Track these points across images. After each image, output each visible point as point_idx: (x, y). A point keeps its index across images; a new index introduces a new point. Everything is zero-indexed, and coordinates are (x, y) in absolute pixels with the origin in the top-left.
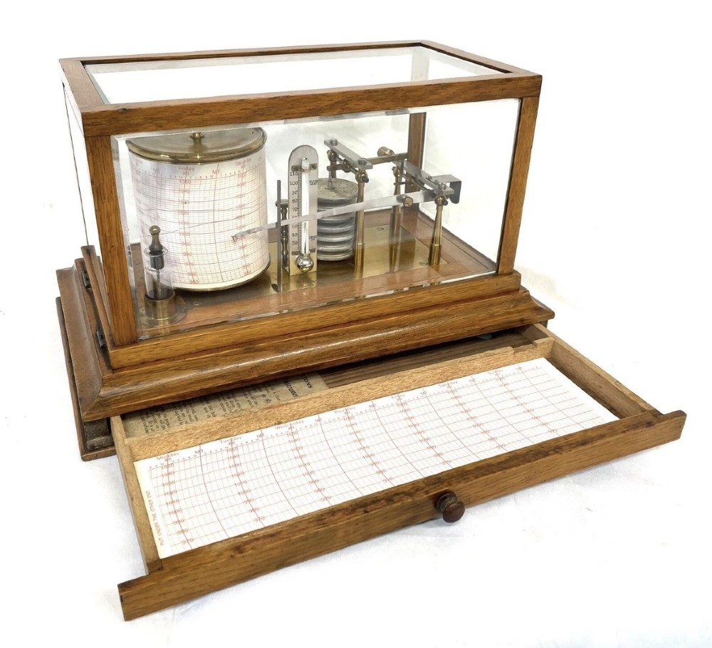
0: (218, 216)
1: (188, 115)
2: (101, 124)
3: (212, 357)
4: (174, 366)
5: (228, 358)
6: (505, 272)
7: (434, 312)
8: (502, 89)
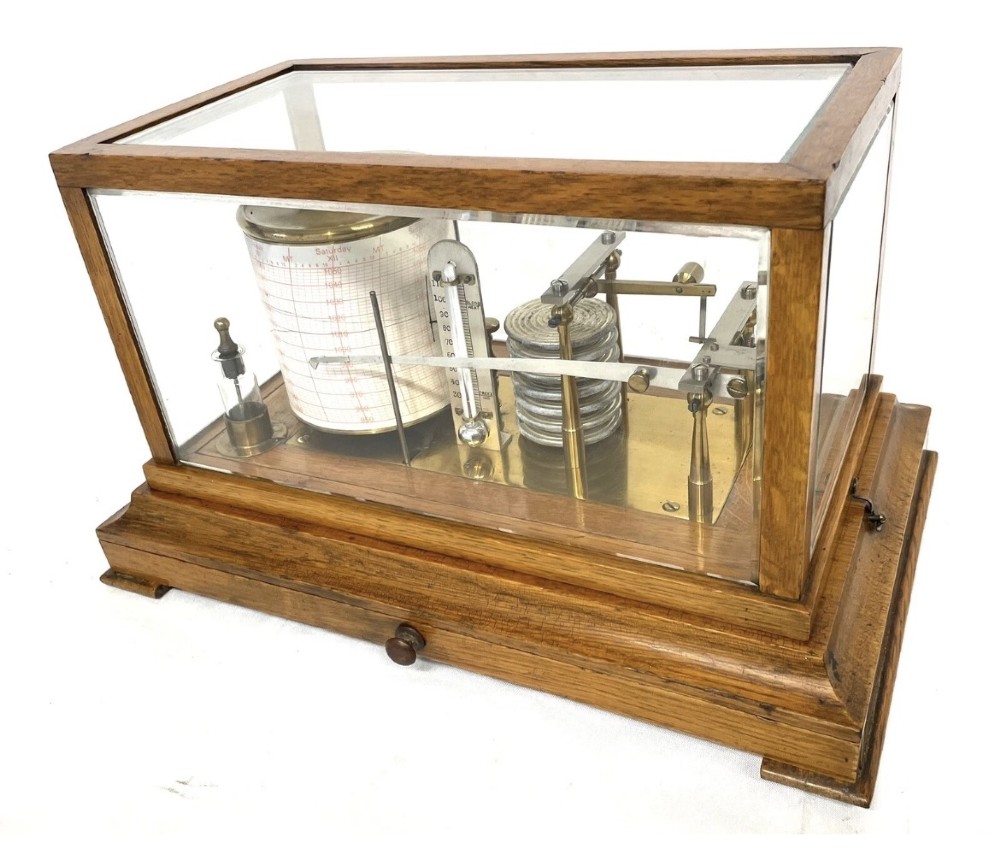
2: (68, 172)
6: (776, 592)
7: (591, 605)
8: (710, 202)
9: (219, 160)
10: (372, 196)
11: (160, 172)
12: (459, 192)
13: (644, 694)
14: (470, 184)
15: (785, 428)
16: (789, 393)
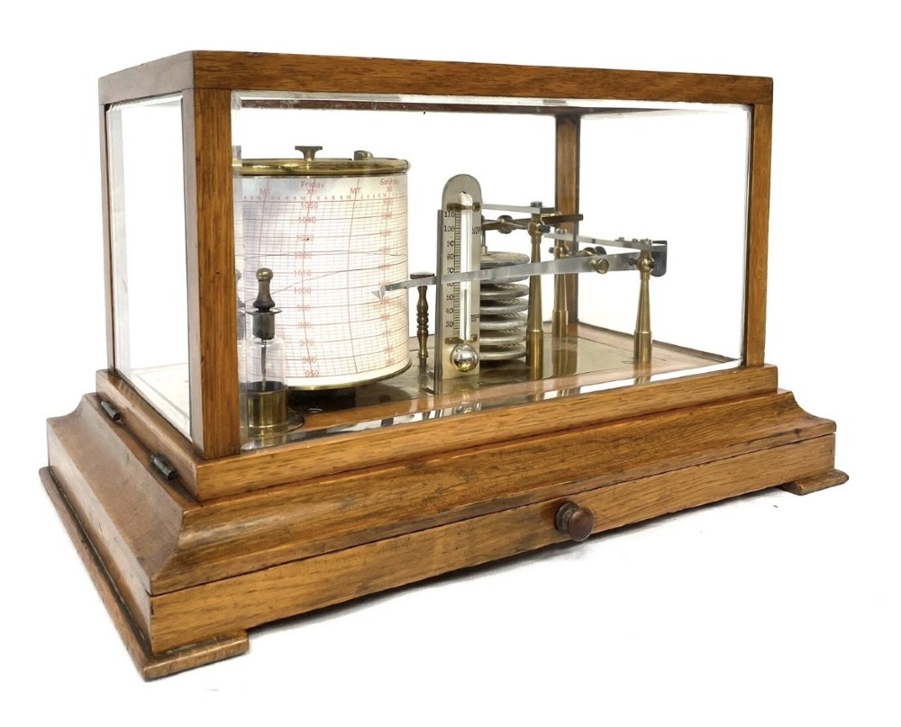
0: (355, 261)
1: (341, 72)
2: (220, 70)
3: (359, 480)
4: (300, 496)
5: (386, 483)
6: (755, 363)
7: (675, 418)
8: (730, 89)
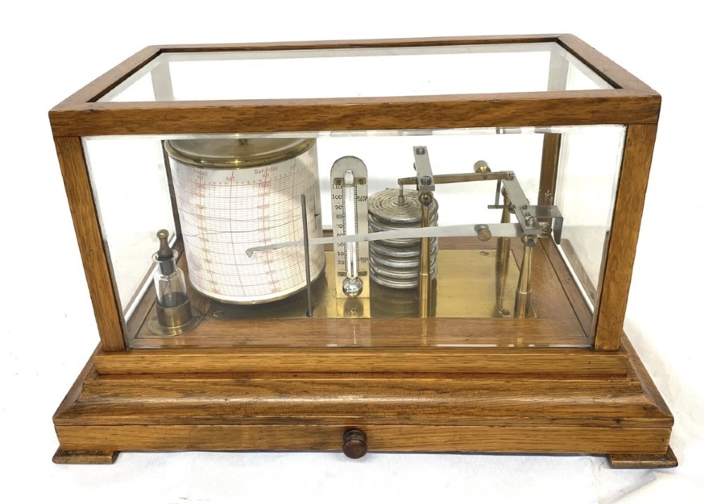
0: (237, 226)
4: (157, 385)
5: (218, 387)
6: (605, 348)
7: (488, 383)
8: (593, 112)
9: (224, 108)
10: (353, 125)
11: (166, 119)
12: (422, 118)
13: (536, 433)
14: (432, 112)
15: (622, 244)
16: (628, 221)
